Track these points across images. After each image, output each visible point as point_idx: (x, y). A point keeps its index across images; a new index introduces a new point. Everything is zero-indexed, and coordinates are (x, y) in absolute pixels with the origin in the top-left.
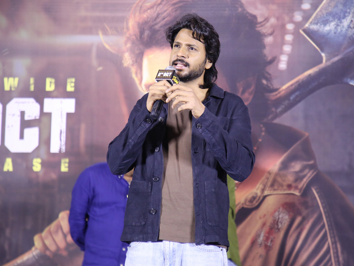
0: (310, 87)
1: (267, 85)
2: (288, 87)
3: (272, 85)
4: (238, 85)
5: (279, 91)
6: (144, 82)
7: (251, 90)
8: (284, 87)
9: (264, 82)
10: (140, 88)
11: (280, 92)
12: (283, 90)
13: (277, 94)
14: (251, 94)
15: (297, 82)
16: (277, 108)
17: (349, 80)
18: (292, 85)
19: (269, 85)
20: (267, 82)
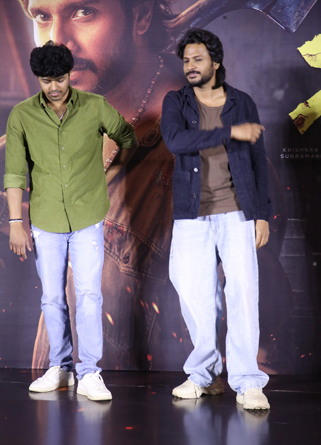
0: (211, 13)
1: (165, 11)
2: (188, 13)
3: (171, 10)
4: (134, 10)
5: (178, 17)
6: (30, 6)
7: (148, 16)
8: (184, 13)
9: (162, 7)
10: (26, 13)
11: (179, 19)
12: (183, 16)
13: (177, 21)
14: (147, 21)
15: (197, 7)
16: (176, 38)
17: (252, 4)
18: (192, 11)
19: (167, 10)
20: (165, 7)
